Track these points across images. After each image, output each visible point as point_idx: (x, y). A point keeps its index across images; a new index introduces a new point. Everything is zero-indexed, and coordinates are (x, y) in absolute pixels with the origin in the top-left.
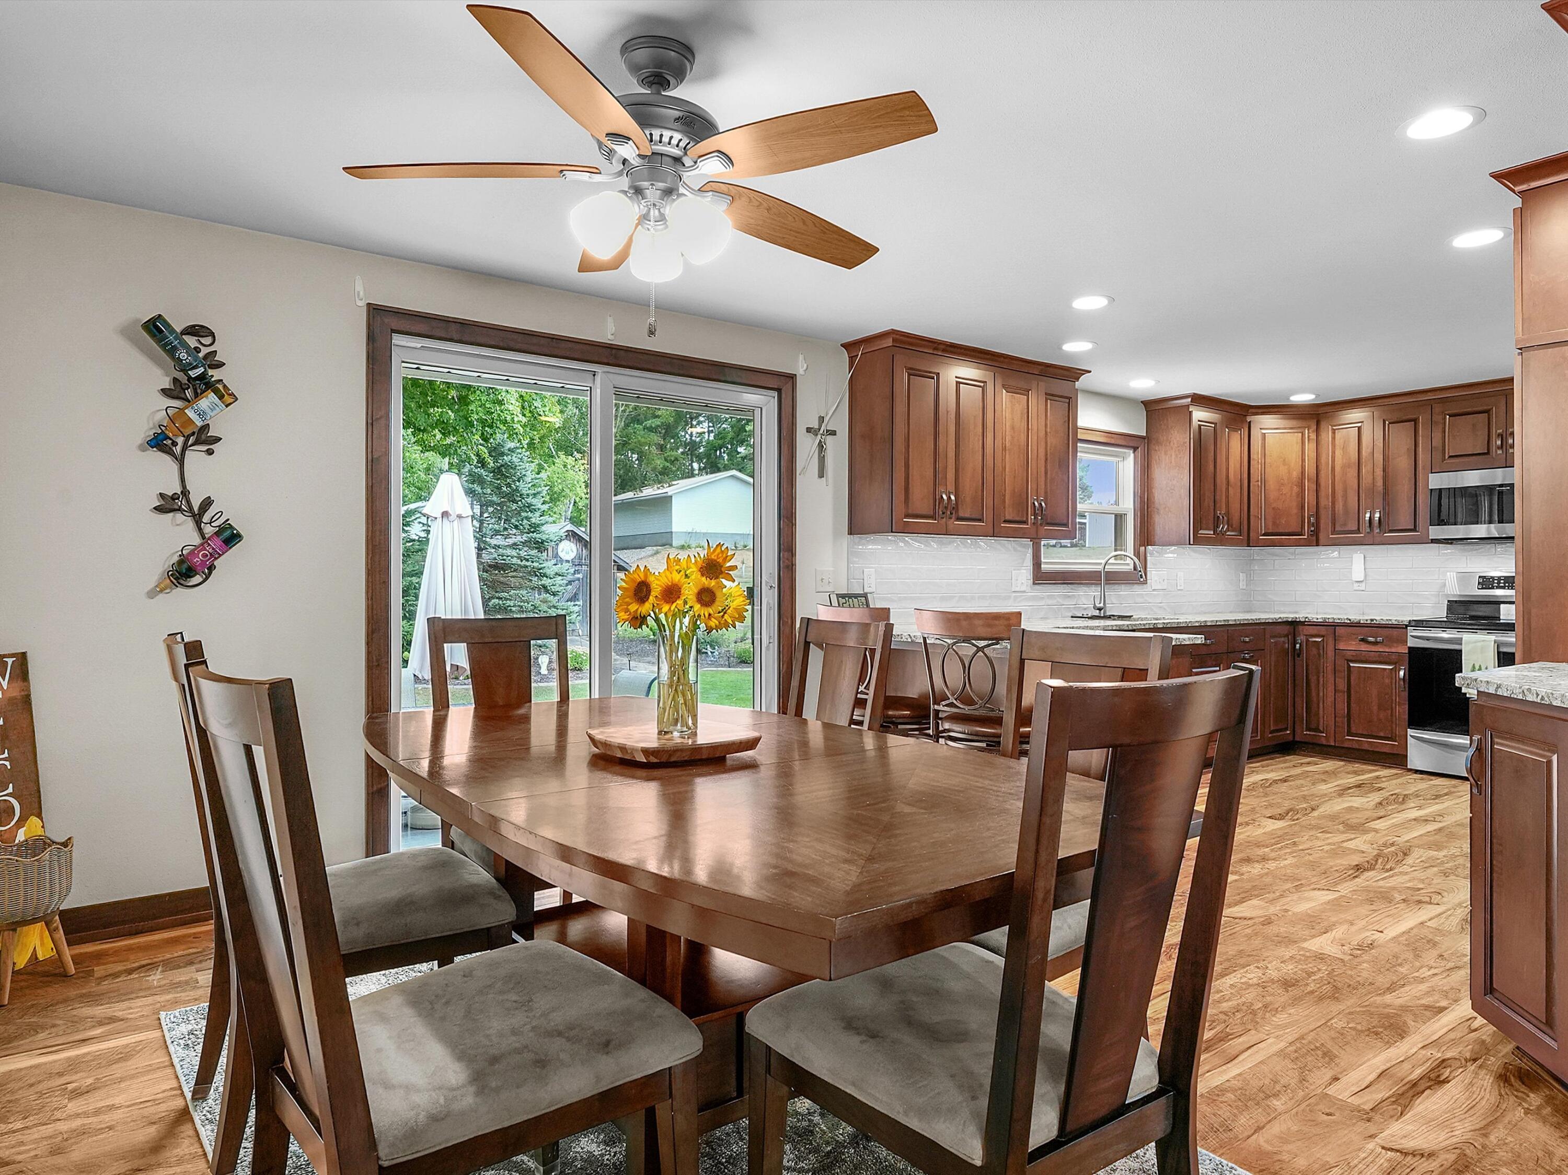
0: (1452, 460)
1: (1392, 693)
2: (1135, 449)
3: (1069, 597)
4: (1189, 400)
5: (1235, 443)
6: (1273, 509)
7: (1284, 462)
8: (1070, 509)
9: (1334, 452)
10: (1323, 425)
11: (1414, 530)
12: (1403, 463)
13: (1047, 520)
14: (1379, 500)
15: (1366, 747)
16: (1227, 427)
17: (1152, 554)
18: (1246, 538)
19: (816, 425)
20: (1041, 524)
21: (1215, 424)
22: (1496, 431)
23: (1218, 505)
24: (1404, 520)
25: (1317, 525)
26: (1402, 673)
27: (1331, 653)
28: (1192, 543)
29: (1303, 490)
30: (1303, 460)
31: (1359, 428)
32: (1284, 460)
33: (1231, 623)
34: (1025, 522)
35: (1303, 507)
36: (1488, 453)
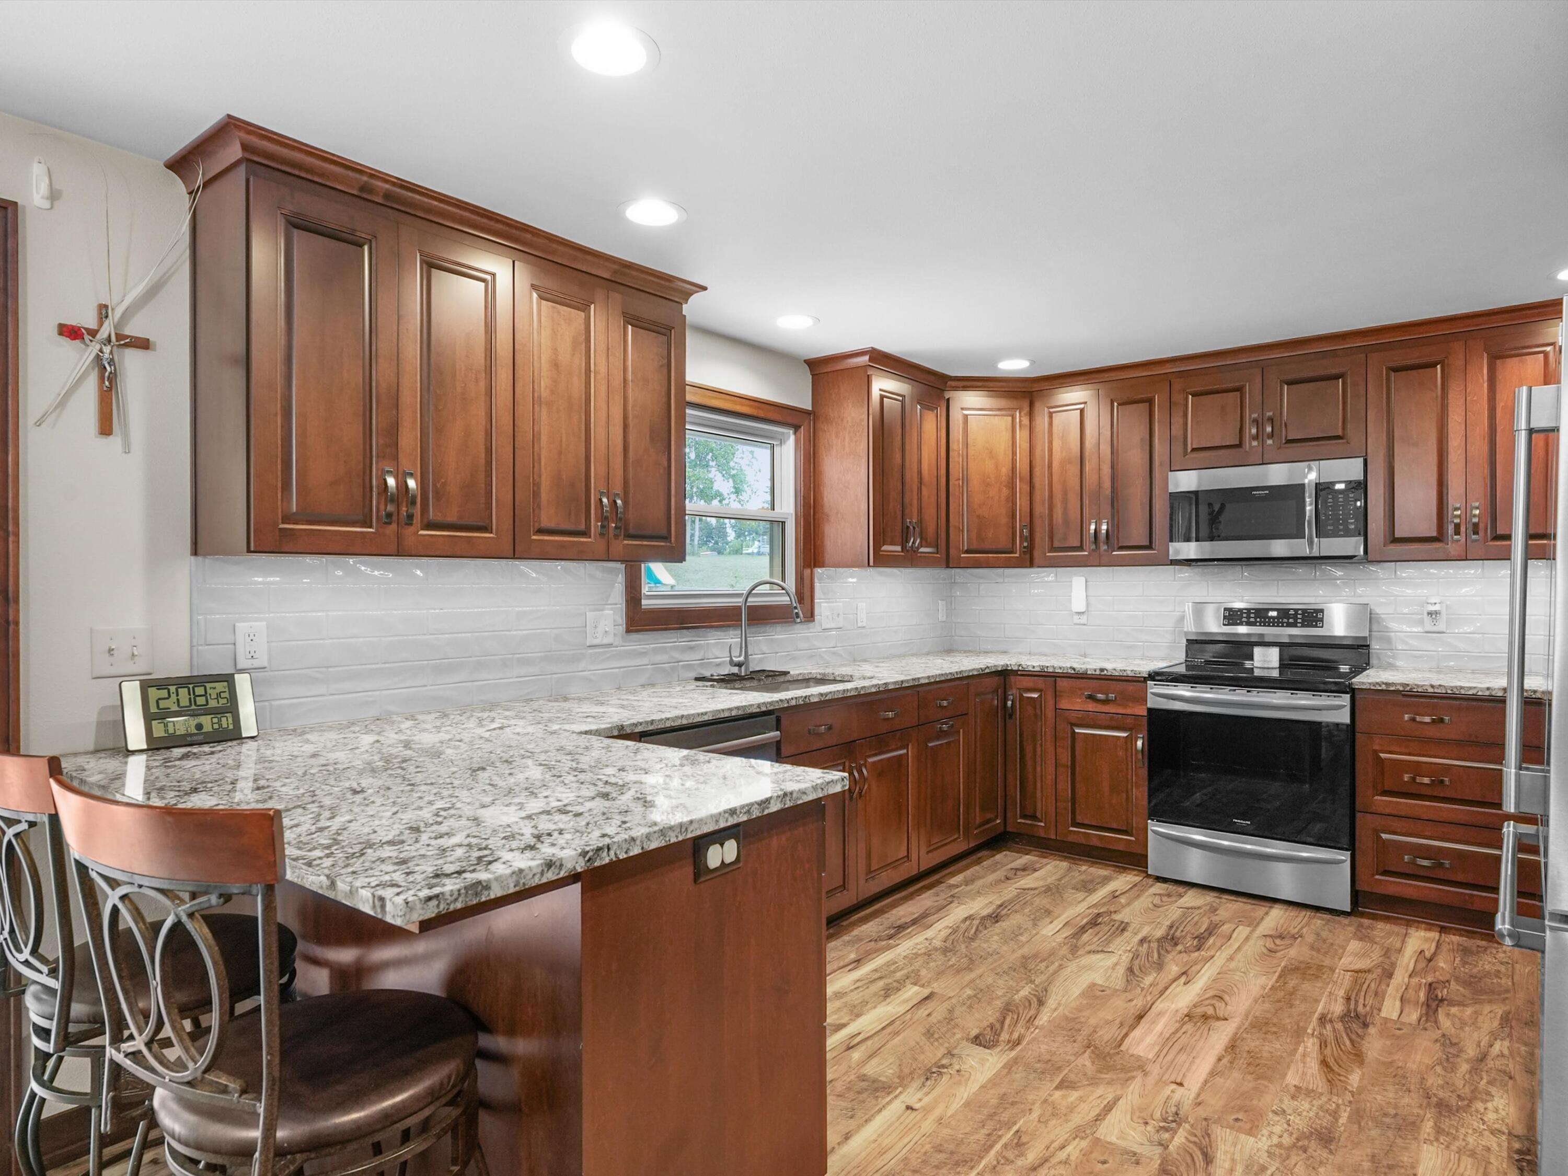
0: (1195, 455)
1: (1127, 769)
2: (796, 428)
3: (692, 648)
4: (867, 358)
5: (930, 424)
6: (978, 516)
7: (991, 454)
8: (673, 512)
9: (1051, 443)
10: (1038, 406)
11: (1150, 547)
12: (1135, 458)
13: (626, 530)
14: (1106, 508)
15: (1096, 843)
16: (919, 403)
17: (820, 580)
18: (944, 556)
19: (90, 321)
20: (616, 536)
21: (903, 396)
22: (1250, 416)
23: (907, 512)
24: (1138, 534)
25: (1031, 538)
26: (1139, 743)
27: (1050, 714)
28: (871, 563)
29: (1014, 494)
30: (1014, 453)
31: (1082, 411)
32: (991, 452)
33: (923, 681)
34: (585, 533)
35: (1013, 516)
36: (1240, 445)
